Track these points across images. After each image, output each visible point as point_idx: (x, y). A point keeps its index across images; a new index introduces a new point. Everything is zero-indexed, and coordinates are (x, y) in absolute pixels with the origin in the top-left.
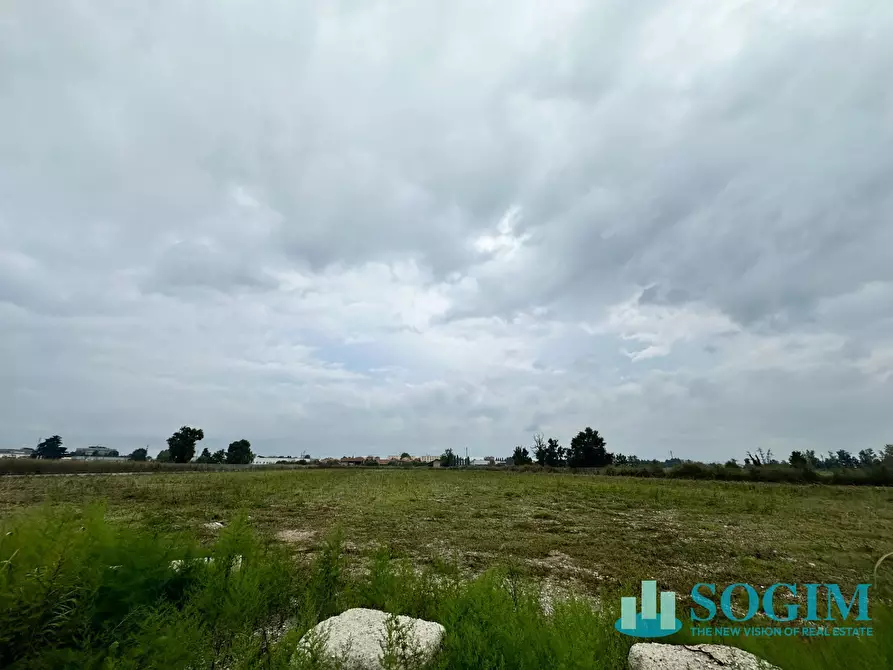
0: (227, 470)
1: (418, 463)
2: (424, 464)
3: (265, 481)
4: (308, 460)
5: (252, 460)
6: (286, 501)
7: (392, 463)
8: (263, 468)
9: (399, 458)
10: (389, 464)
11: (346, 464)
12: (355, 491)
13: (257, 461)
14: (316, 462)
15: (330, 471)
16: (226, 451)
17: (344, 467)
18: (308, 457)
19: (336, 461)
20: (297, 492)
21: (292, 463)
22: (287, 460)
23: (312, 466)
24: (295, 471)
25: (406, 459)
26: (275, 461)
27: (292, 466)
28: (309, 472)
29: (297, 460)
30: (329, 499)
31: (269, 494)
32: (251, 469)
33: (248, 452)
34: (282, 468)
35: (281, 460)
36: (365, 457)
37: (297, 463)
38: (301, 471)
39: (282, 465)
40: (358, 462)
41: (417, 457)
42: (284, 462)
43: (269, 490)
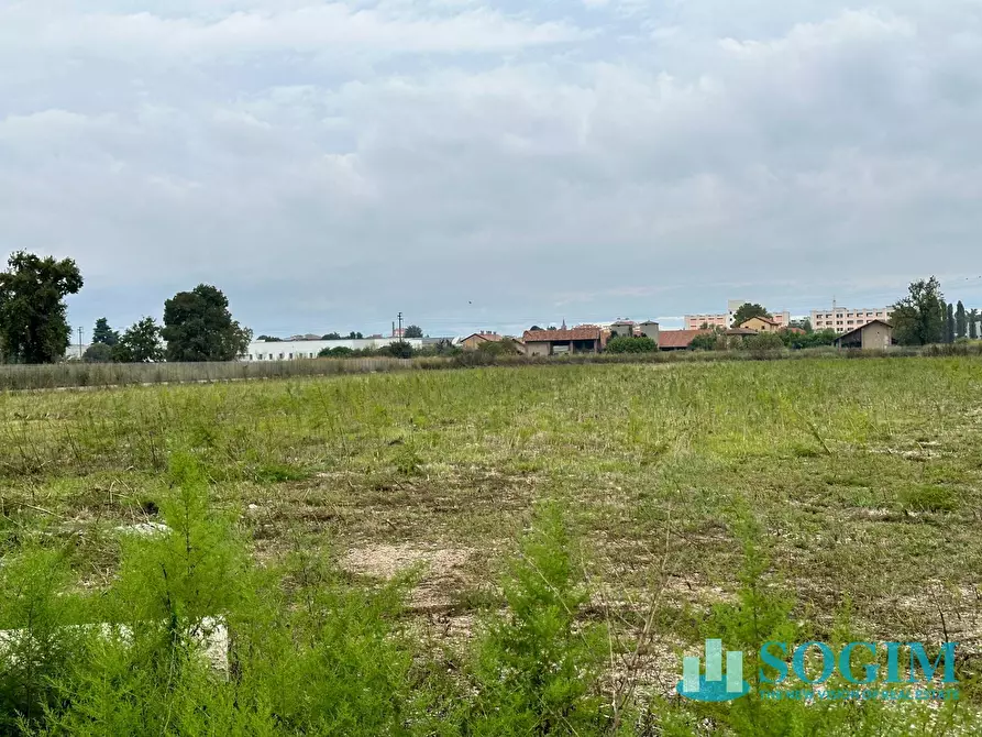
0: (173, 381)
1: (800, 340)
2: (828, 339)
3: (292, 407)
4: (415, 343)
5: (243, 348)
6: (360, 460)
7: (704, 342)
8: (280, 371)
9: (728, 324)
10: (694, 345)
11: (543, 351)
12: (589, 428)
13: (256, 350)
14: (443, 347)
15: (492, 371)
16: (160, 323)
17: (539, 361)
18: (414, 332)
19: (508, 344)
20: (395, 435)
21: (367, 353)
22: (350, 344)
23: (436, 359)
24: (381, 378)
25: (754, 325)
26: (313, 349)
27: (367, 361)
28: (425, 377)
29: (380, 344)
30: (504, 453)
31: (306, 442)
32: (245, 374)
33: (225, 324)
34: (340, 371)
35: (332, 345)
36: (605, 325)
37: (384, 352)
38: (400, 378)
39: (337, 360)
40: (583, 343)
41: (798, 318)
42: (340, 351)
43: (306, 432)
